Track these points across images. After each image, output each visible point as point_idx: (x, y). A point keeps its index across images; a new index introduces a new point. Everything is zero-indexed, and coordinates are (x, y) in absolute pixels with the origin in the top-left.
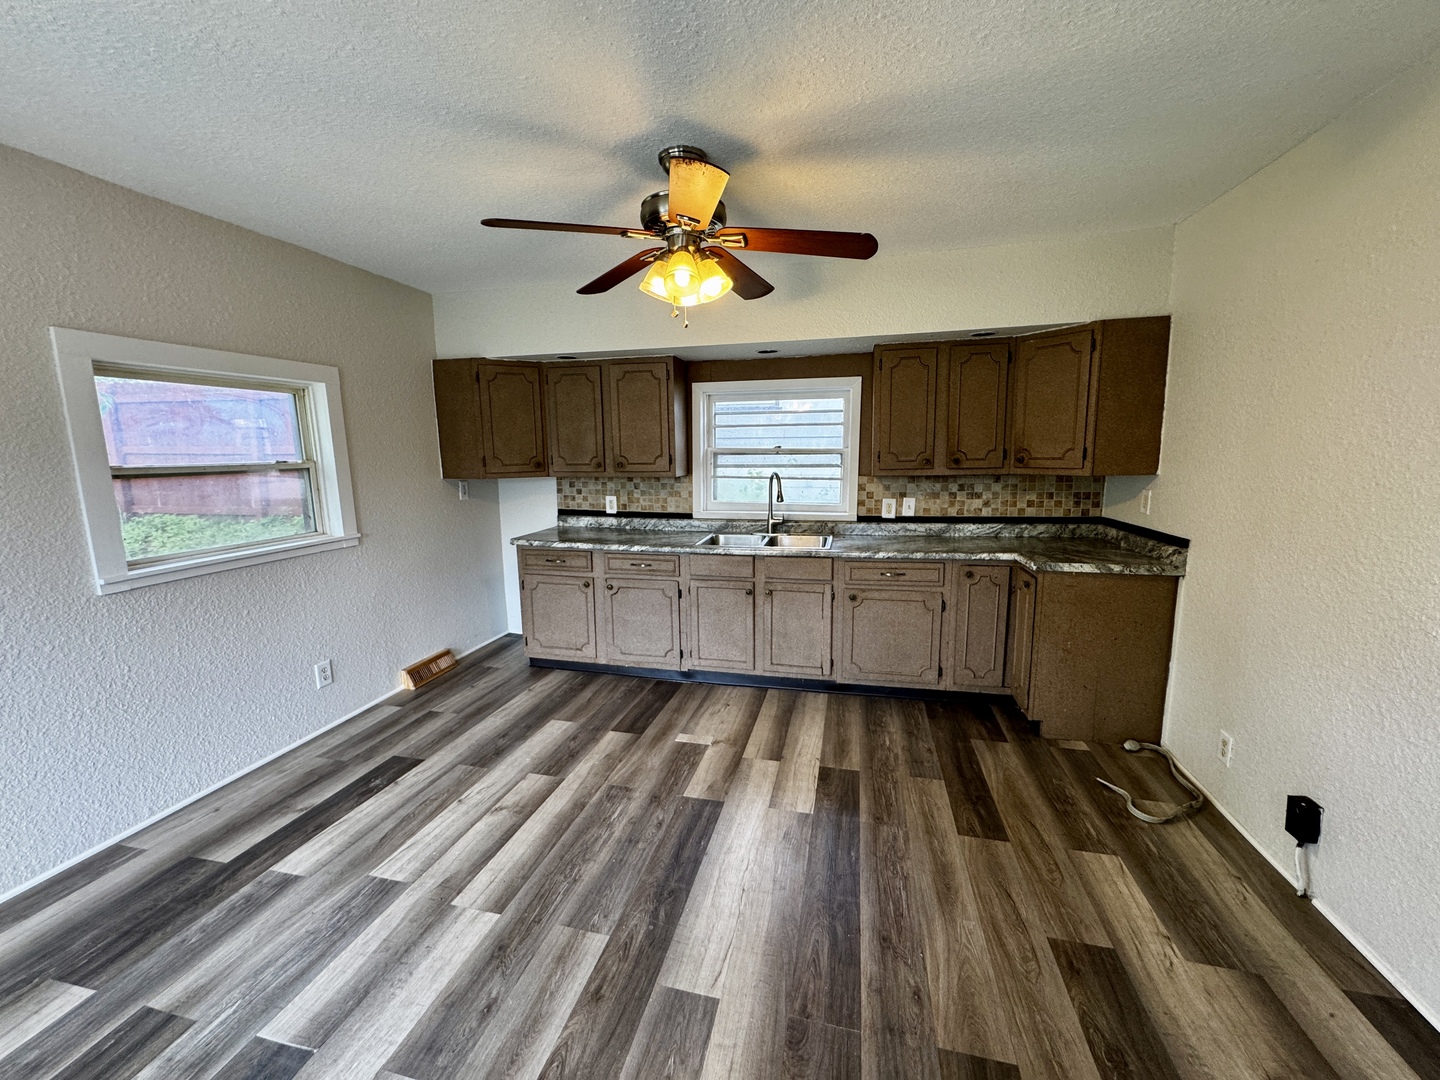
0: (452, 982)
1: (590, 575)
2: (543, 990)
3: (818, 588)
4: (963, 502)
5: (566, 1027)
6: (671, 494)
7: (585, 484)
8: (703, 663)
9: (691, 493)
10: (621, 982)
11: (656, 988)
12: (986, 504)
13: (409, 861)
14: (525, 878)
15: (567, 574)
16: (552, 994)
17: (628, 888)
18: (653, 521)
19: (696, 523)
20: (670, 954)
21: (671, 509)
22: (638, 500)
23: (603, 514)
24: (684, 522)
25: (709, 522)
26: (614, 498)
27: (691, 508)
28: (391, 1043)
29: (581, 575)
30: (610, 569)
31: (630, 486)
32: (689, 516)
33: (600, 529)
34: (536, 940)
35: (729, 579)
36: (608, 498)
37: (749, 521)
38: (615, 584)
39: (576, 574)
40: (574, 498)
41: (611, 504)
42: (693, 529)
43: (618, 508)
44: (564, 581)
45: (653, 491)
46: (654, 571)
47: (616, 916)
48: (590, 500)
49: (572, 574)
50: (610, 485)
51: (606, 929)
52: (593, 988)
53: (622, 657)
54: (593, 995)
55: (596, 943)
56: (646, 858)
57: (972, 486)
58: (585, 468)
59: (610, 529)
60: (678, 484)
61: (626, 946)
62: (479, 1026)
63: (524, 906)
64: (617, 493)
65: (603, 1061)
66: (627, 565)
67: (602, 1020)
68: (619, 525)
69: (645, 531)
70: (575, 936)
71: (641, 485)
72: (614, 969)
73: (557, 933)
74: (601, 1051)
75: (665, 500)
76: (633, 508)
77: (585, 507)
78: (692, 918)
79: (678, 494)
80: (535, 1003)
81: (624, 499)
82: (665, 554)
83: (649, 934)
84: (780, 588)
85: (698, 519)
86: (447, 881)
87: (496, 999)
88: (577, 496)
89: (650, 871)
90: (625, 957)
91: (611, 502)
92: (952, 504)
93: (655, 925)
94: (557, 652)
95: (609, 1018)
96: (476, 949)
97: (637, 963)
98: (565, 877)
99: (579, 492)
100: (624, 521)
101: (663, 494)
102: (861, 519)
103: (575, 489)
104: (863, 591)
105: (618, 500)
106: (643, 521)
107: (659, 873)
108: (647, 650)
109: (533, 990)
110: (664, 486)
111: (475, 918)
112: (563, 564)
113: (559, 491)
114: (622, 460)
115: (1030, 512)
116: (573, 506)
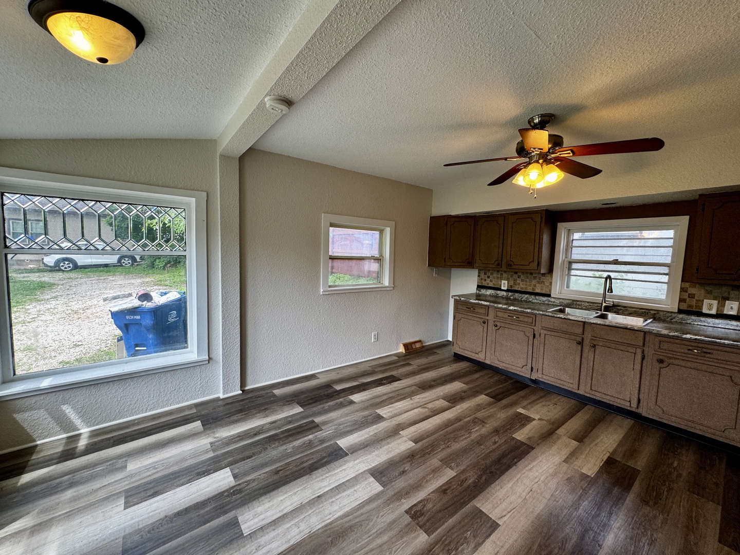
0: (393, 457)
1: (487, 318)
2: (424, 478)
3: (633, 350)
5: (429, 495)
6: (539, 283)
7: (492, 274)
8: (545, 377)
9: (551, 283)
10: (456, 493)
11: (471, 504)
13: (389, 412)
14: (428, 436)
15: (475, 315)
16: (427, 481)
17: (471, 460)
18: (526, 296)
19: (552, 300)
20: (482, 495)
21: (538, 291)
22: (519, 284)
23: (500, 289)
24: (544, 299)
25: (561, 300)
26: (506, 282)
27: (550, 291)
28: (370, 465)
29: (482, 317)
30: (497, 316)
31: (515, 276)
32: (549, 296)
33: (497, 296)
34: (426, 460)
35: (566, 333)
36: (503, 282)
37: (588, 302)
38: (498, 324)
39: (479, 316)
40: (485, 280)
41: (504, 285)
42: (550, 303)
43: (508, 287)
44: (474, 318)
45: (528, 280)
46: (520, 321)
47: (462, 468)
48: (494, 282)
49: (478, 316)
50: (505, 275)
51: (456, 471)
52: (444, 488)
53: (499, 363)
54: (443, 491)
55: (450, 473)
56: (483, 453)
58: (491, 266)
59: (502, 297)
60: (544, 278)
61: (463, 482)
62: (398, 476)
63: (425, 446)
64: (508, 279)
65: (440, 515)
66: (506, 316)
67: (444, 501)
68: (507, 296)
69: (521, 301)
70: (442, 466)
71: (522, 276)
72: (455, 487)
73: (435, 462)
74: (440, 511)
75: (535, 286)
76: (516, 288)
77: (491, 285)
78: (498, 487)
79: (543, 283)
80: (420, 480)
81: (512, 283)
82: (527, 313)
83: (474, 482)
84: (601, 344)
85: (554, 298)
86: (400, 424)
87: (406, 471)
88: (487, 279)
89: (484, 459)
90: (461, 485)
91: (504, 283)
93: (479, 480)
94: (466, 352)
95: (447, 502)
96: (404, 451)
97: (465, 490)
98: (444, 443)
99: (489, 277)
100: (510, 294)
101: (534, 282)
102: (680, 311)
103: (486, 276)
104: (670, 358)
105: (508, 283)
106: (520, 295)
107: (488, 462)
108: (512, 362)
109: (421, 475)
110: (535, 278)
111: (406, 441)
112: (474, 310)
113: (479, 276)
114: (511, 263)
116: (485, 284)
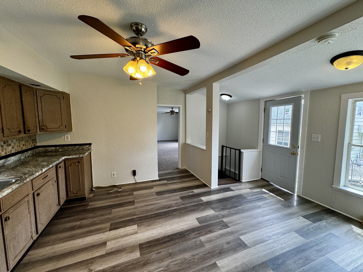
0: (233, 254)
2: (218, 238)
4: (6, 149)
5: (218, 231)
10: (205, 230)
11: (201, 225)
12: (13, 148)
16: (216, 237)
17: (186, 243)
20: (194, 227)
34: (212, 248)
47: (195, 240)
51: (199, 239)
52: (209, 233)
54: (210, 232)
55: (203, 238)
56: (175, 246)
57: (7, 142)
61: (199, 234)
62: (231, 242)
65: (216, 224)
70: (205, 243)
72: (204, 232)
73: (208, 246)
78: (184, 229)
80: (220, 238)
83: (193, 232)
87: (226, 243)
89: (179, 243)
90: (200, 232)
92: (3, 150)
93: (191, 233)
95: (211, 227)
96: (225, 257)
97: (200, 230)
107: (177, 241)
109: (219, 240)
111: (222, 267)
115: (24, 148)
